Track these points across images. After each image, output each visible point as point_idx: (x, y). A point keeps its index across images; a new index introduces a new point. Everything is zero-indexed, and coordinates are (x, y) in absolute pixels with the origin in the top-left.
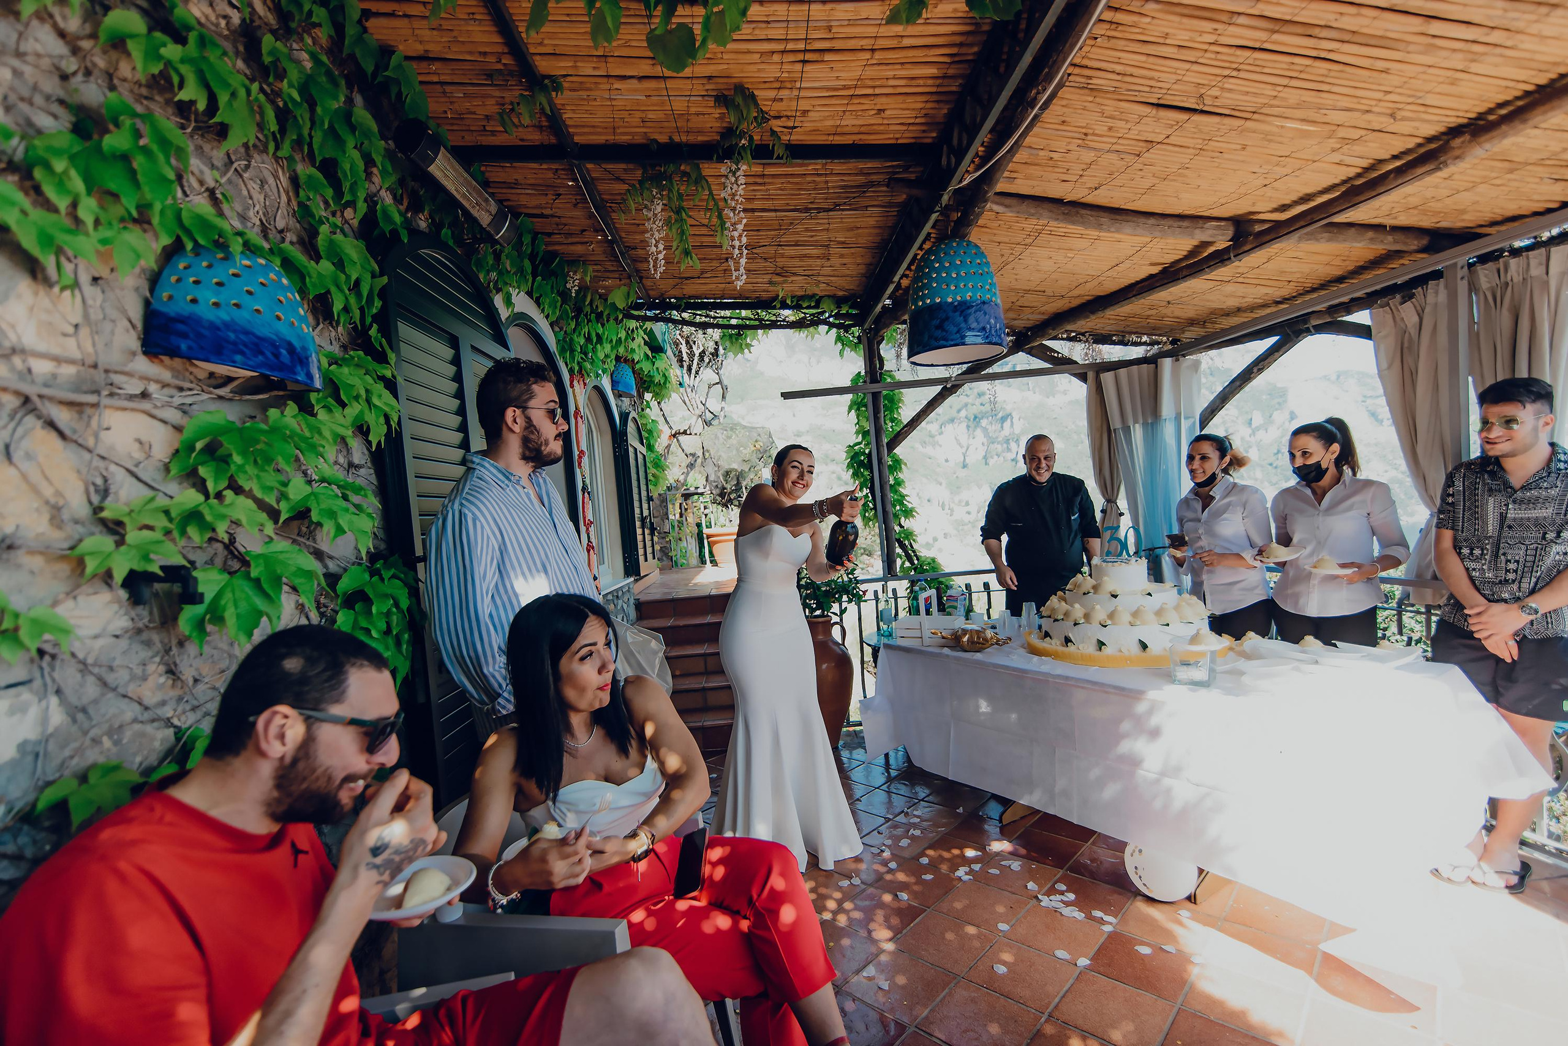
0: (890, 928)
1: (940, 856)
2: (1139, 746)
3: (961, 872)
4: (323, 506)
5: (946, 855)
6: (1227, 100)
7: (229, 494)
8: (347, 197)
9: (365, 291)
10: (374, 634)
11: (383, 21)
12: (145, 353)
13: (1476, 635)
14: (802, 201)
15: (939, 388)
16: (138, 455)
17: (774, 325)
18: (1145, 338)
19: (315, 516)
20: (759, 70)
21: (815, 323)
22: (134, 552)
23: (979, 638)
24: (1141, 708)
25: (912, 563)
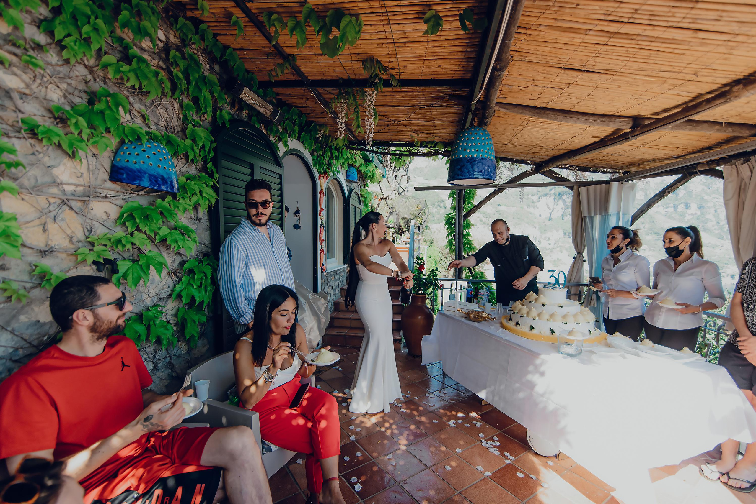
0: (407, 440)
1: (446, 413)
2: (535, 378)
3: (451, 423)
4: (173, 238)
5: (449, 413)
6: (599, 67)
7: (136, 233)
8: (203, 111)
9: (207, 149)
10: (195, 286)
11: (222, 37)
12: (110, 180)
13: (742, 352)
14: (415, 102)
15: (493, 190)
16: (105, 217)
17: (416, 154)
18: (609, 170)
19: (168, 242)
20: (379, 51)
21: (436, 154)
22: (95, 254)
23: (478, 316)
24: (538, 362)
25: (472, 273)
